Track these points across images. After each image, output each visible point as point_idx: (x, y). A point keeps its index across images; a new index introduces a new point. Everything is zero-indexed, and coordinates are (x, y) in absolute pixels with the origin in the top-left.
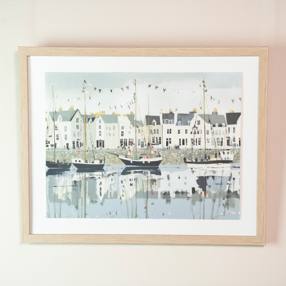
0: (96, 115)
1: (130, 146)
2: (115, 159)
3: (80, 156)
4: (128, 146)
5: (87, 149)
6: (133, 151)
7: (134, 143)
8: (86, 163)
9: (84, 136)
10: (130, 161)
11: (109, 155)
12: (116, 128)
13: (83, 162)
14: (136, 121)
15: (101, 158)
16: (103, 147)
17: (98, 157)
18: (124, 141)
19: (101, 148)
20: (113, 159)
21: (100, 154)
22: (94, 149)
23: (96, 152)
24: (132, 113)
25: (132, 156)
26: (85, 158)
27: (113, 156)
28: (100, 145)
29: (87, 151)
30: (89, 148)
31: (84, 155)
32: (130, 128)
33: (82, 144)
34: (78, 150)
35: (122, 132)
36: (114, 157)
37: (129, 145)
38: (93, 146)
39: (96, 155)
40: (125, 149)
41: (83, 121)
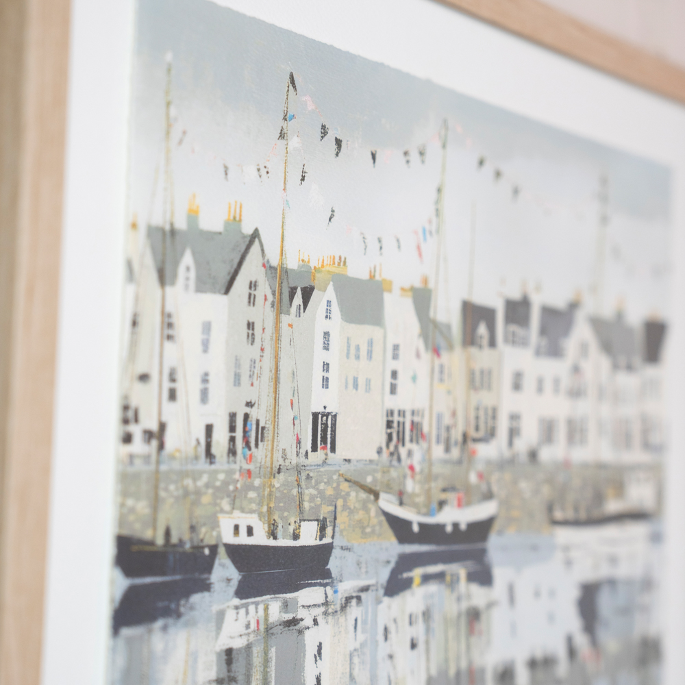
0: (318, 275)
1: (414, 447)
2: (367, 510)
3: (251, 501)
4: (408, 445)
5: (278, 460)
6: (422, 472)
7: (426, 429)
8: (271, 543)
9: (272, 384)
10: (408, 524)
11: (348, 494)
12: (377, 349)
13: (261, 538)
14: (435, 324)
15: (325, 511)
16: (333, 449)
17: (313, 505)
18: (396, 418)
19: (324, 457)
20: (360, 515)
21: (322, 486)
22: (302, 460)
23: (308, 477)
24: (425, 281)
25: (418, 495)
26: (270, 510)
27: (363, 495)
28: (324, 440)
29: (279, 471)
30: (284, 457)
31: (267, 491)
32: (418, 355)
33: (263, 428)
34: (246, 466)
35: (394, 374)
36: (365, 508)
37: (411, 441)
38: (299, 442)
39: (309, 492)
40: (399, 460)
41: (270, 298)
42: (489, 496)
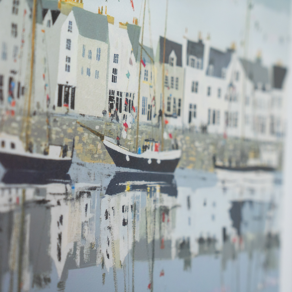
0: (62, 5)
1: (127, 113)
2: (96, 145)
3: (14, 128)
4: (123, 112)
5: (34, 107)
6: (132, 128)
7: (135, 105)
8: (28, 154)
9: (30, 63)
10: (123, 156)
11: (82, 134)
12: (103, 55)
13: (20, 150)
14: (142, 47)
15: (67, 141)
16: (73, 107)
17: (58, 137)
18: (116, 96)
19: (66, 111)
20: (91, 147)
21: (64, 127)
22: (51, 110)
23: (55, 121)
24: (136, 22)
25: (130, 141)
26: (27, 137)
27: (93, 136)
28: (66, 101)
29: (35, 114)
30: (38, 106)
31: (25, 125)
32: (131, 63)
33: (23, 88)
34: (10, 108)
35: (115, 71)
36: (94, 142)
37: (125, 110)
38: (48, 99)
39: (55, 129)
40: (117, 119)
41: (29, 12)
42: (176, 147)
